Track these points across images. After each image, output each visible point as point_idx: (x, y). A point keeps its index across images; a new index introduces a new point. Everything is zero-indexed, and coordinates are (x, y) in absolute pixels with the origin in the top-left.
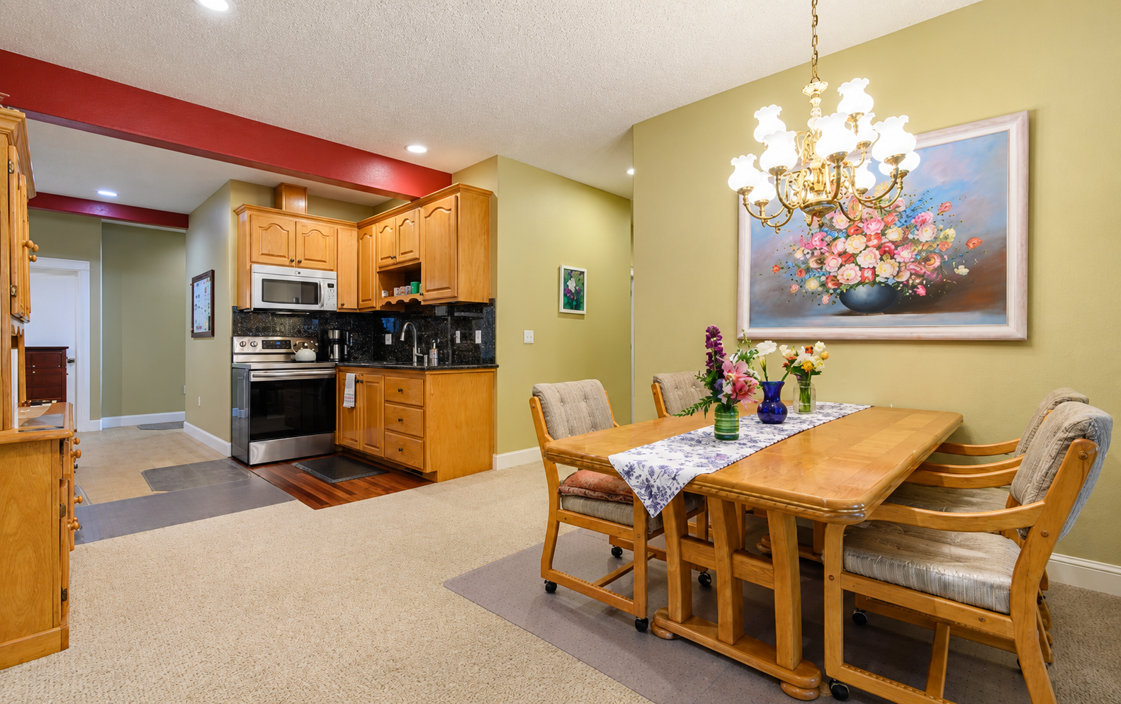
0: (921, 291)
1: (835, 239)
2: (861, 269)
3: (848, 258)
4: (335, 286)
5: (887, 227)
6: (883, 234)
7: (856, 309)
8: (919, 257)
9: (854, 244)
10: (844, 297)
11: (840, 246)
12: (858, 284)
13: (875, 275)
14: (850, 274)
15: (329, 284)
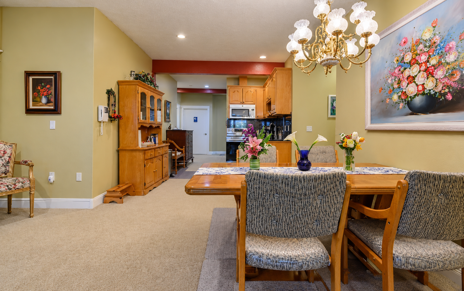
0: (449, 97)
1: (405, 69)
2: (417, 85)
3: (411, 79)
4: (255, 110)
5: (430, 57)
6: (428, 61)
7: (415, 111)
8: (447, 75)
9: (414, 70)
10: (409, 104)
11: (407, 73)
12: (415, 96)
13: (424, 89)
14: (412, 90)
15: (252, 109)
